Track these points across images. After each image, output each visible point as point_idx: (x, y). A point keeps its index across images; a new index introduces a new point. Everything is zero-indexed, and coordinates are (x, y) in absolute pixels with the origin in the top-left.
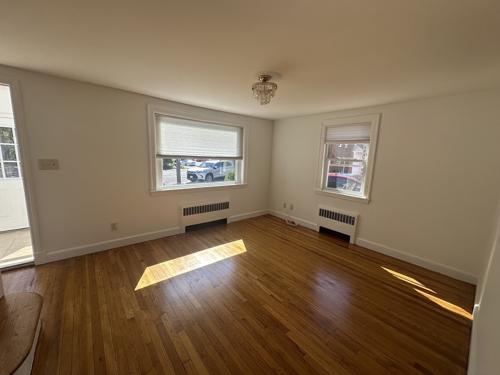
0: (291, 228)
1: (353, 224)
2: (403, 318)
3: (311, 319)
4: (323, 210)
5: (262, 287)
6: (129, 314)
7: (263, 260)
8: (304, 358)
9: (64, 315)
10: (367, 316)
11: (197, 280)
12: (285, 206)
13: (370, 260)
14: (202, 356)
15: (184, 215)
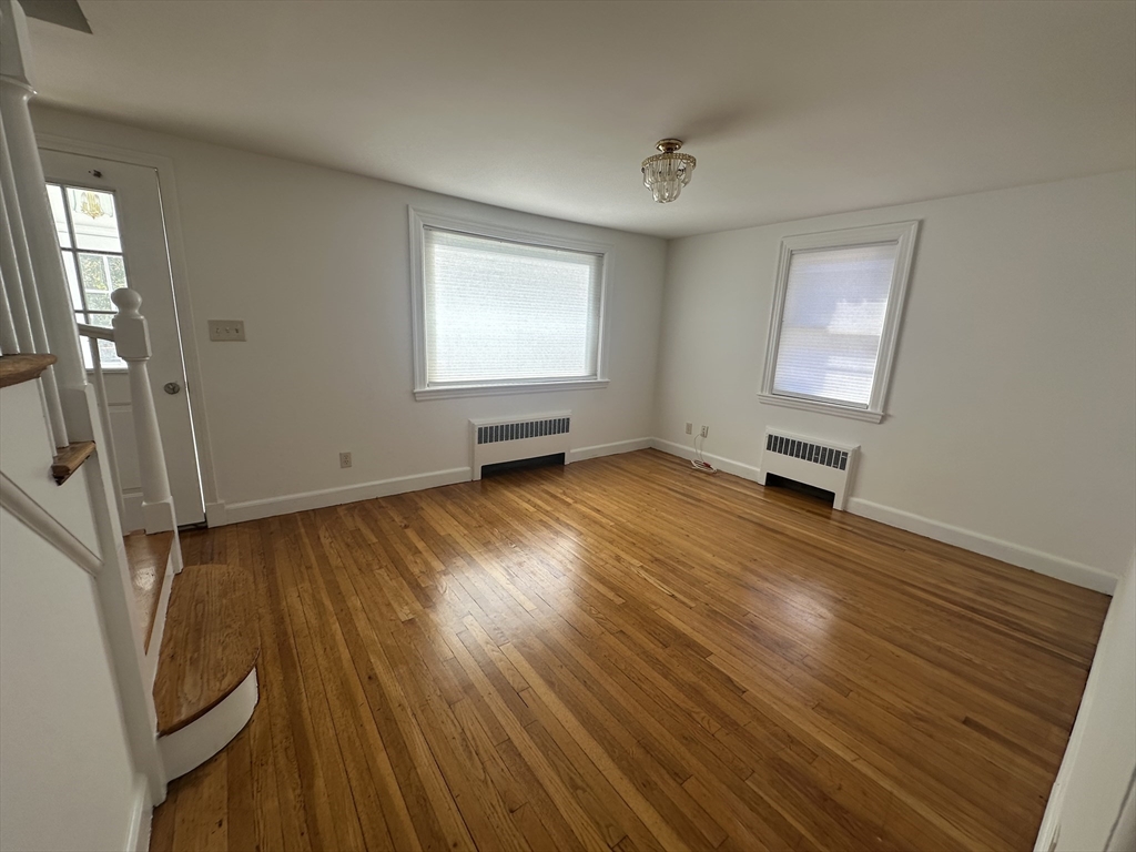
0: (702, 476)
1: (843, 467)
2: (943, 645)
3: (754, 637)
4: (776, 438)
5: (651, 580)
6: (404, 614)
7: (648, 534)
8: (743, 696)
9: (286, 609)
10: (868, 637)
11: (520, 564)
12: (689, 429)
13: (876, 542)
14: (551, 684)
15: (480, 442)
